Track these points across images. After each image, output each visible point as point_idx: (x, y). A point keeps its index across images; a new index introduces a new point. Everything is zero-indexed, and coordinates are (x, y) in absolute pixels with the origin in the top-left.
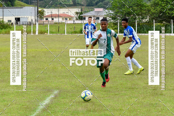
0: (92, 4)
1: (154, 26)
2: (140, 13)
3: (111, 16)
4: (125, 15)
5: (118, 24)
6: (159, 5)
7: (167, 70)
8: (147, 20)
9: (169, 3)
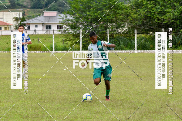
0: (40, 5)
1: (136, 38)
2: (115, 19)
3: (69, 23)
4: (91, 22)
5: (79, 36)
6: (144, 6)
7: (156, 107)
8: (124, 29)
9: (159, 3)
